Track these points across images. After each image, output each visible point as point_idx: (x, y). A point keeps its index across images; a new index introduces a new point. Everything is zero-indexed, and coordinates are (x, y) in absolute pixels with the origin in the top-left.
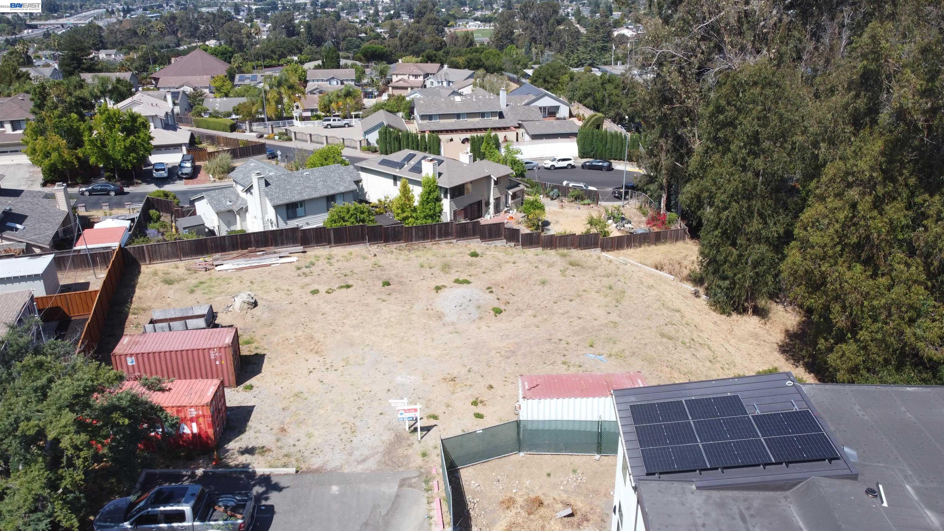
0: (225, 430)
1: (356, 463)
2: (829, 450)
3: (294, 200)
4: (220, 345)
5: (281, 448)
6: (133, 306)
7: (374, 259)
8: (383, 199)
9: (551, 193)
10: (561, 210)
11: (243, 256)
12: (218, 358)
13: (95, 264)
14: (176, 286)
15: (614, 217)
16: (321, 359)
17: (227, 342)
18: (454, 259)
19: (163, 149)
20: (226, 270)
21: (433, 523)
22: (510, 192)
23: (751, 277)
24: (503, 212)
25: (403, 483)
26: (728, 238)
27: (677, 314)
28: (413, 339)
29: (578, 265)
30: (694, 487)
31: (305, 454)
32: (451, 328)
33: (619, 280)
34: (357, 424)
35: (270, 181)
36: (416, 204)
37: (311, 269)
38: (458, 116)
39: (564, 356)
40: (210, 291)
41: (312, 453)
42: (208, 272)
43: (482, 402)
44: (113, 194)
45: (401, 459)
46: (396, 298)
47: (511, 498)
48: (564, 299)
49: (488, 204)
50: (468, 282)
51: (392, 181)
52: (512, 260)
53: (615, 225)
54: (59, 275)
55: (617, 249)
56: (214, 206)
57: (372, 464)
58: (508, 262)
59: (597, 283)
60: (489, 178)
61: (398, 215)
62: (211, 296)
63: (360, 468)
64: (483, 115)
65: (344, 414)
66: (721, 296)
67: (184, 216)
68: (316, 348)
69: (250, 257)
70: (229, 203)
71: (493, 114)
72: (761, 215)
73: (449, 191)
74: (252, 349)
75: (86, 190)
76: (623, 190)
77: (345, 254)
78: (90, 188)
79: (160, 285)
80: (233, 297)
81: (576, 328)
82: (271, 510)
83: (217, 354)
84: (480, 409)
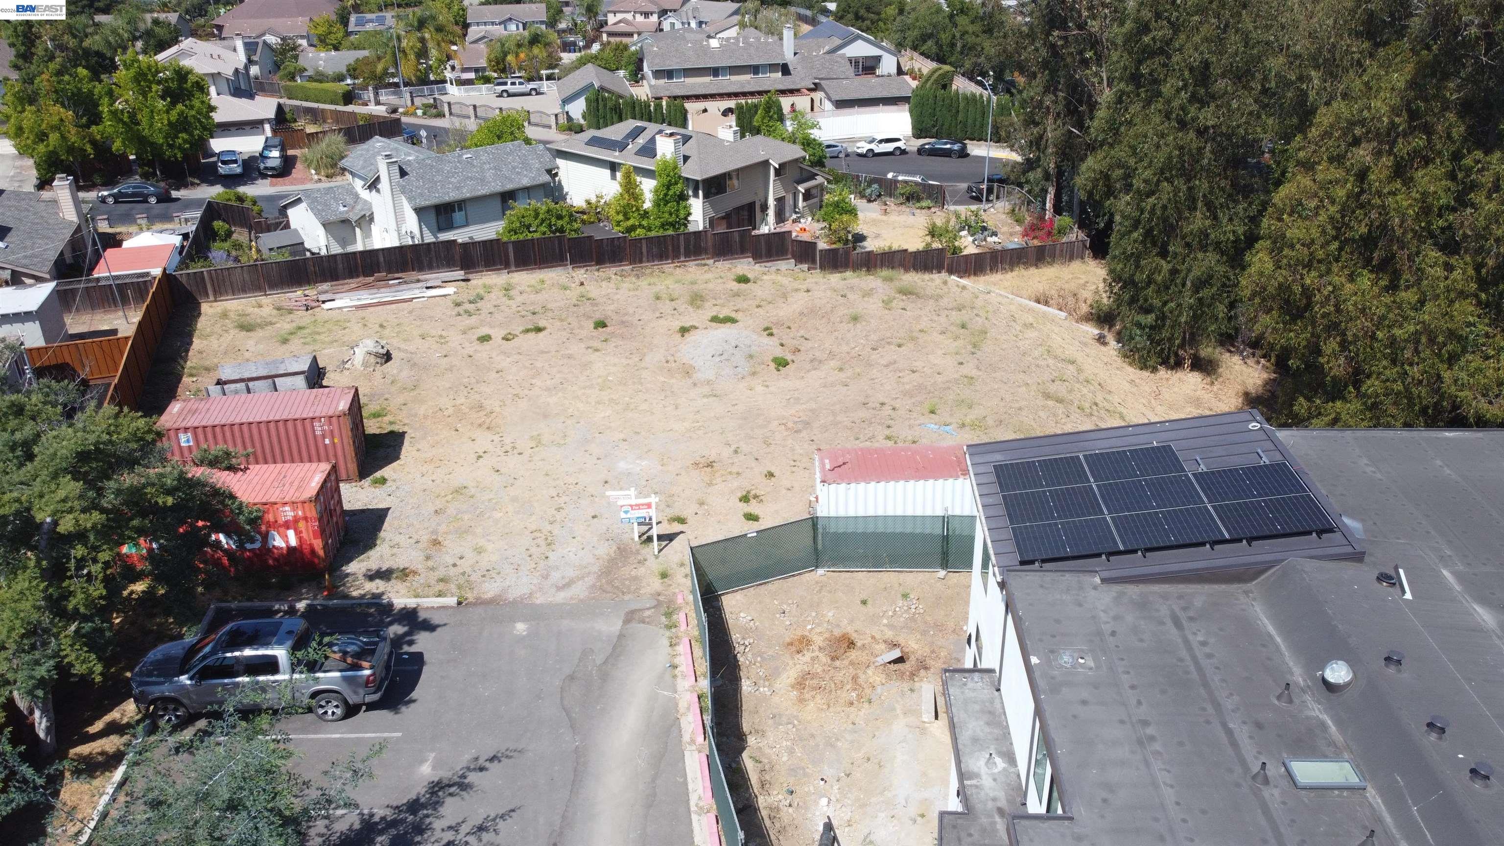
0: (342, 544)
1: (554, 590)
2: (1318, 518)
3: (447, 199)
4: (330, 413)
5: (433, 569)
6: (189, 364)
7: (582, 288)
8: (594, 200)
9: (868, 191)
10: (884, 218)
11: (366, 286)
12: (328, 434)
13: (125, 302)
14: (260, 333)
15: (970, 227)
16: (496, 438)
17: (341, 408)
18: (710, 286)
19: (233, 129)
20: (339, 308)
21: (679, 674)
22: (801, 188)
23: (1191, 308)
24: (790, 221)
25: (630, 617)
26: (1154, 244)
27: (1071, 367)
28: (644, 406)
29: (911, 293)
30: (1097, 580)
31: (472, 578)
32: (706, 390)
33: (977, 315)
34: (555, 532)
35: (407, 169)
36: (647, 205)
37: (479, 305)
38: (715, 72)
39: (889, 427)
40: (315, 341)
41: (484, 576)
42: (310, 312)
43: (756, 497)
44: (153, 200)
45: (627, 583)
46: (616, 347)
47: (803, 637)
48: (889, 343)
49: (765, 208)
50: (733, 321)
51: (607, 172)
52: (804, 287)
53: (970, 239)
54: (68, 320)
55: (975, 274)
56: (317, 214)
57: (579, 591)
58: (797, 290)
59: (943, 319)
60: (766, 164)
61: (618, 223)
62: (316, 348)
63: (561, 597)
64: (755, 69)
65: (534, 518)
66: (1141, 340)
67: (269, 231)
68: (488, 421)
69: (378, 288)
70: (342, 209)
71: (773, 67)
72: (1209, 205)
73: (701, 186)
74: (384, 425)
75: (109, 195)
76: (984, 187)
77: (533, 282)
78: (115, 191)
79: (233, 332)
80: (352, 348)
81: (907, 387)
82: (418, 659)
83: (326, 427)
84: (753, 508)
